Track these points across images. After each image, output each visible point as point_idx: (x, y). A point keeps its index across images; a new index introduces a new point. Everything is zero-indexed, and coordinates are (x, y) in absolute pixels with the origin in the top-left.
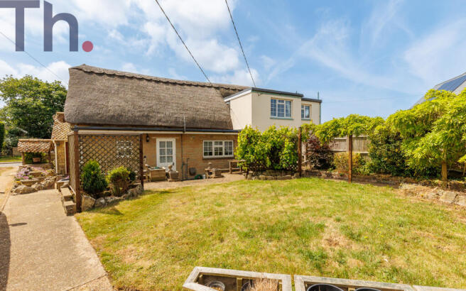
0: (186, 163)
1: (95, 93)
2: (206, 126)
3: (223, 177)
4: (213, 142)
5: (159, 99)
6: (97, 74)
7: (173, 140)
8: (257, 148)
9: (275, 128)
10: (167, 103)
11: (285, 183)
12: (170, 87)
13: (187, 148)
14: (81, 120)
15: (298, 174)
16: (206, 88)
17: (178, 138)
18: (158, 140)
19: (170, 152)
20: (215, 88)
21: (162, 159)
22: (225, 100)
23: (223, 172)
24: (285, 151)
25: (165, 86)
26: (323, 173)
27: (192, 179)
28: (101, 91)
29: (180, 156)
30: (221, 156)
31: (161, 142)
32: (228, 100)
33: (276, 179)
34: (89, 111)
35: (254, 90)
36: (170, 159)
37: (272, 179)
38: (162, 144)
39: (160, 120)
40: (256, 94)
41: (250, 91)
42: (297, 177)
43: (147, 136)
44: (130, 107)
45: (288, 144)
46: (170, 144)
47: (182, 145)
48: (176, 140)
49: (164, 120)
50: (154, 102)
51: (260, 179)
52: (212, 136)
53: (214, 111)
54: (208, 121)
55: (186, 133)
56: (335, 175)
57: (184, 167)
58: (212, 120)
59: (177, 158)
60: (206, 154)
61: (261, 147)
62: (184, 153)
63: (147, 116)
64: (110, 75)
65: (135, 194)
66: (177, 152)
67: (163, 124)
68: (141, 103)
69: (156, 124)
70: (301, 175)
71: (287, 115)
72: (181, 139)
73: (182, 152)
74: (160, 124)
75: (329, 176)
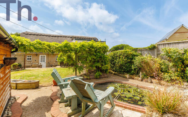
0: (49, 62)
6: (29, 34)
13: (50, 58)
16: (67, 38)
18: (40, 56)
20: (70, 37)
21: (41, 61)
25: (52, 37)
29: (47, 60)
36: (44, 61)
38: (41, 57)
43: (36, 54)
46: (44, 56)
47: (48, 57)
48: (46, 55)
51: (63, 67)
57: (49, 64)
64: (33, 35)
65: (19, 70)
72: (48, 55)
73: (48, 59)
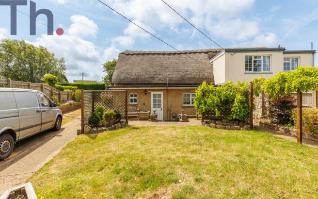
0: (170, 109)
1: (128, 66)
2: (192, 82)
3: (188, 121)
4: (191, 94)
5: (161, 66)
6: (131, 55)
7: (162, 93)
8: (209, 101)
9: (232, 83)
10: (167, 68)
11: (234, 133)
12: (171, 56)
13: (170, 99)
14: (119, 82)
15: (249, 126)
17: (164, 92)
18: (152, 93)
19: (159, 101)
20: (205, 52)
21: (155, 106)
22: (211, 62)
23: (188, 117)
24: (236, 104)
25: (168, 56)
26: (281, 129)
27: (174, 121)
28: (131, 64)
29: (166, 104)
30: (188, 105)
31: (154, 95)
32: (212, 61)
33: (225, 128)
34: (123, 76)
35: (227, 51)
36: (159, 105)
37: (221, 128)
39: (160, 80)
40: (228, 54)
41: (224, 52)
42: (247, 129)
43: (146, 90)
44: (144, 73)
45: (239, 97)
46: (159, 95)
47: (167, 96)
48: (164, 93)
49: (162, 79)
50: (159, 68)
51: (211, 127)
52: (189, 90)
53: (200, 71)
54: (194, 78)
55: (169, 88)
56: (293, 131)
57: (169, 112)
58: (197, 77)
59: (164, 105)
60: (185, 103)
61: (212, 99)
62: (169, 102)
63: (153, 77)
64: (137, 54)
65: (117, 127)
66: (164, 101)
67: (162, 82)
68: (151, 70)
69: (157, 82)
70: (252, 127)
71: (264, 69)
72: (167, 92)
73: (167, 101)
74: (160, 82)
75: (288, 132)
